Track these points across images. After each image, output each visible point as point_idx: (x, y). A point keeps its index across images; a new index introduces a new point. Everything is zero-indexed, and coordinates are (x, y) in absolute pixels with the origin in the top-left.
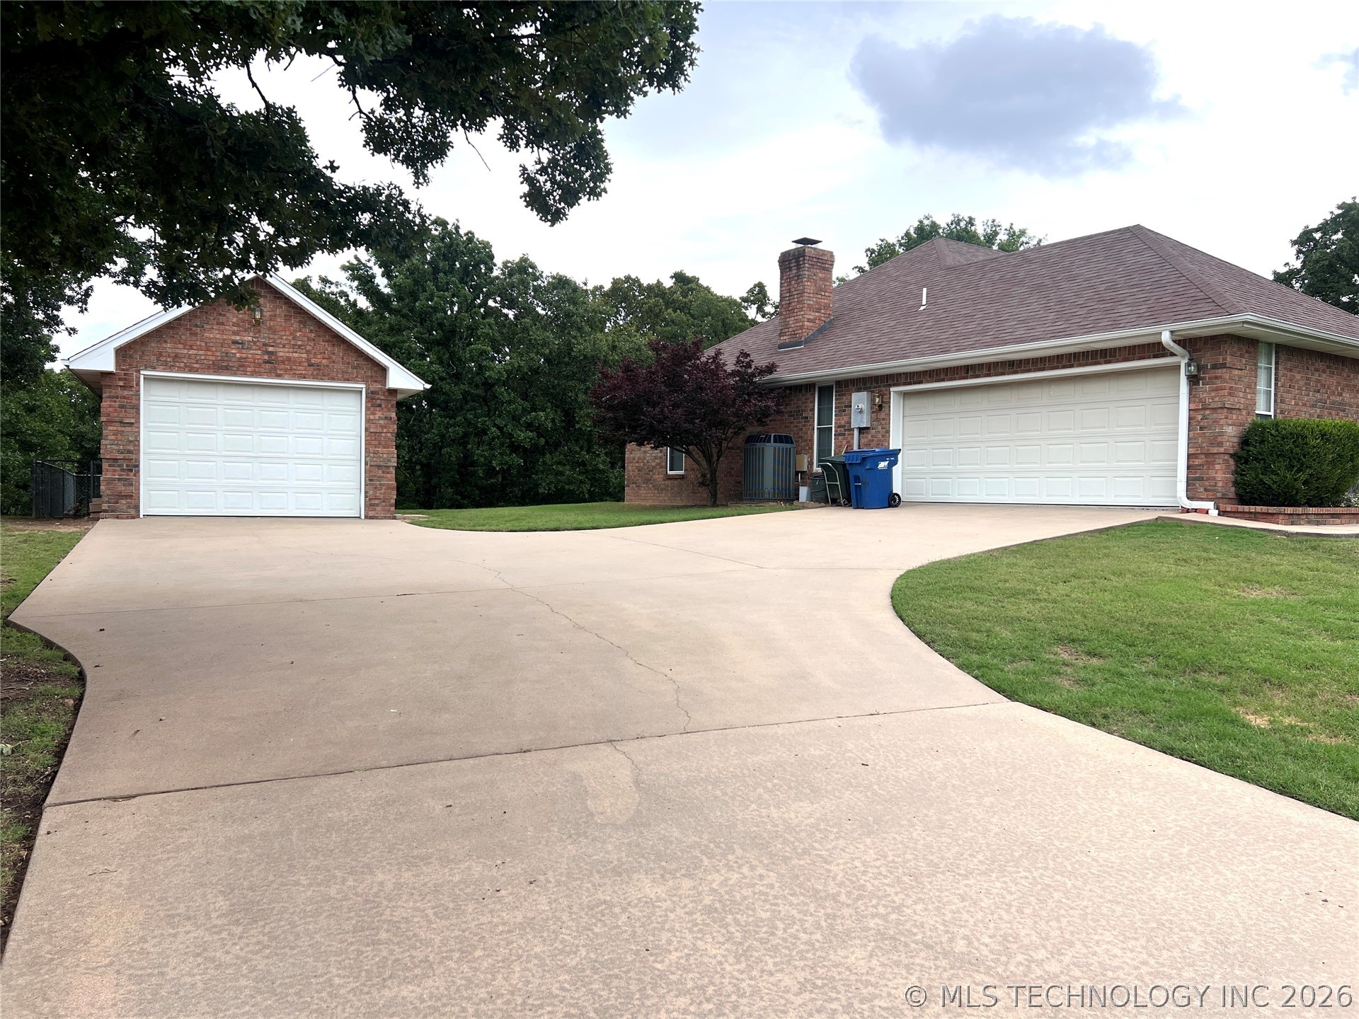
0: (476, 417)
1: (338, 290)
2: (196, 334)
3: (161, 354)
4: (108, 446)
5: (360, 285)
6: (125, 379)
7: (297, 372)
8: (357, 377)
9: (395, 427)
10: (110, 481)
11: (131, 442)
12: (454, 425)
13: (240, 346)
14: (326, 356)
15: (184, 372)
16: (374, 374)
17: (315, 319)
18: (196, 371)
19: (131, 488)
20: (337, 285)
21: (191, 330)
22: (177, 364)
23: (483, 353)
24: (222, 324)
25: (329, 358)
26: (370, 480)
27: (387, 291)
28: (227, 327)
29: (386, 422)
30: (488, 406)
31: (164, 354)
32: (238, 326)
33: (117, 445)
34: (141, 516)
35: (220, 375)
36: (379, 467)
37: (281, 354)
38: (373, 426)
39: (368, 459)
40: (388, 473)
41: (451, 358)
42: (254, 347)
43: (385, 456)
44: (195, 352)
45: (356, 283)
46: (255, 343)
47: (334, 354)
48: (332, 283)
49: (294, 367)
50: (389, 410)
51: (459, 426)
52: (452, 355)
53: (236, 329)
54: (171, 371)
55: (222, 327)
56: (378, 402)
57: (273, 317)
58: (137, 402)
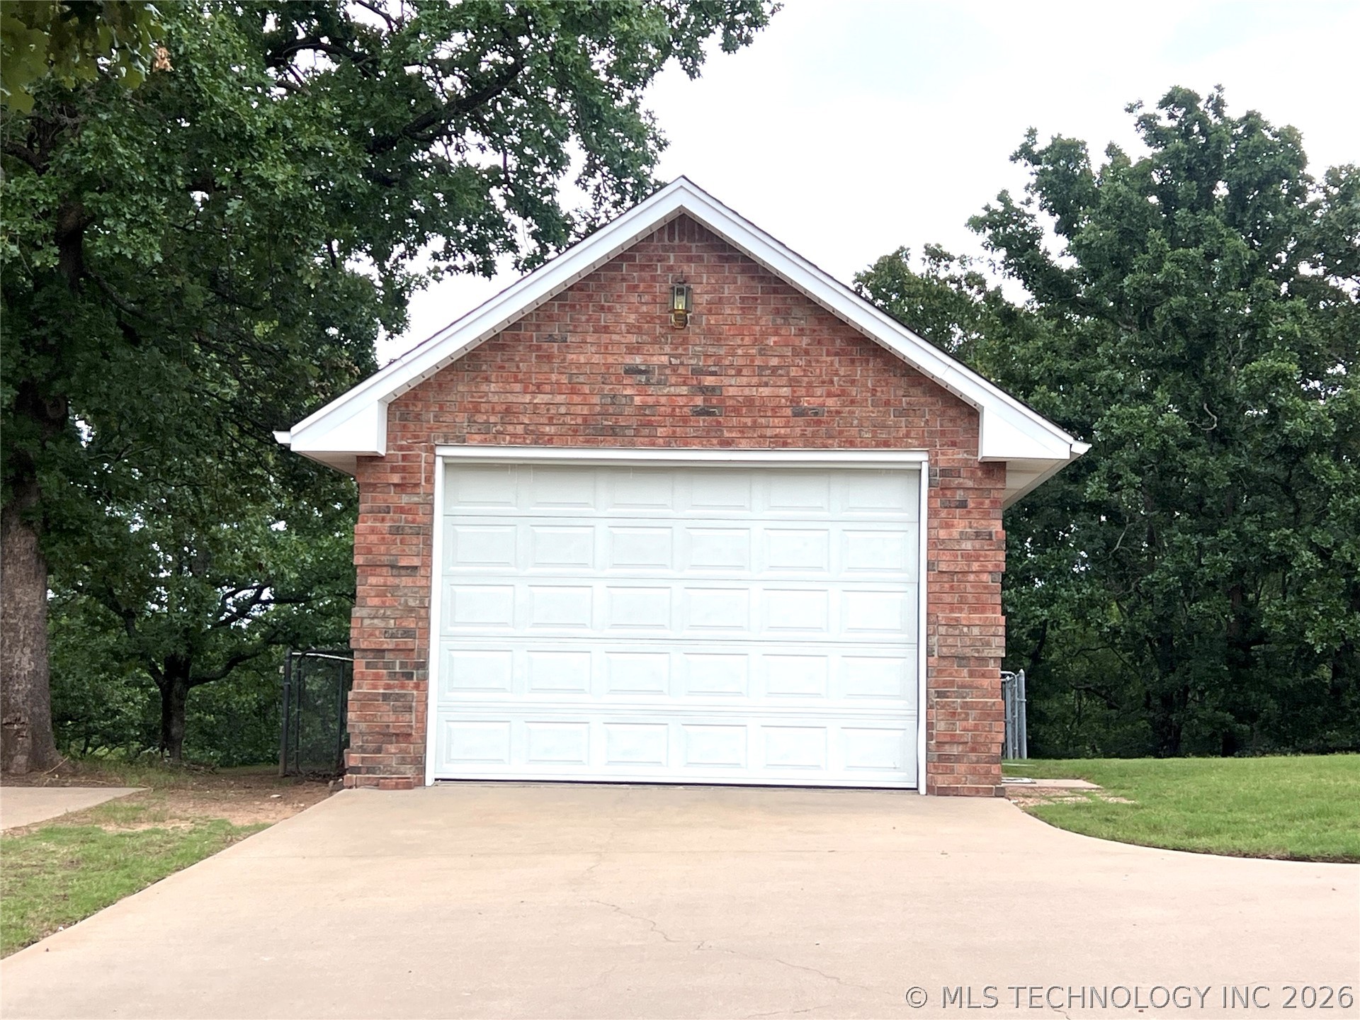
0: (1264, 526)
1: (964, 273)
2: (549, 358)
3: (476, 409)
4: (367, 622)
5: (1009, 256)
6: (404, 469)
7: (769, 432)
8: (907, 435)
9: (1001, 556)
10: (367, 700)
11: (411, 610)
12: (1214, 549)
13: (643, 378)
14: (835, 389)
15: (524, 445)
16: (949, 426)
17: (809, 301)
18: (548, 442)
19: (407, 715)
20: (962, 263)
21: (539, 348)
22: (510, 428)
23: (1278, 378)
24: (606, 330)
25: (843, 393)
26: (940, 694)
27: (1068, 263)
28: (615, 337)
29: (977, 544)
30: (1295, 501)
31: (483, 407)
32: (639, 331)
33: (384, 617)
34: (429, 781)
35: (598, 448)
36: (961, 659)
37: (732, 391)
38: (946, 556)
39: (934, 639)
40: (983, 676)
41: (1206, 397)
42: (673, 380)
43: (976, 631)
44: (546, 398)
45: (1003, 252)
46: (674, 369)
47: (853, 382)
48: (951, 259)
49: (763, 420)
50: (986, 515)
51: (1224, 551)
52: (1210, 388)
53: (633, 338)
54: (498, 446)
55: (605, 338)
56: (959, 495)
57: (715, 306)
58: (426, 519)
